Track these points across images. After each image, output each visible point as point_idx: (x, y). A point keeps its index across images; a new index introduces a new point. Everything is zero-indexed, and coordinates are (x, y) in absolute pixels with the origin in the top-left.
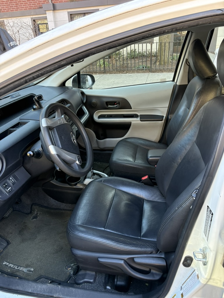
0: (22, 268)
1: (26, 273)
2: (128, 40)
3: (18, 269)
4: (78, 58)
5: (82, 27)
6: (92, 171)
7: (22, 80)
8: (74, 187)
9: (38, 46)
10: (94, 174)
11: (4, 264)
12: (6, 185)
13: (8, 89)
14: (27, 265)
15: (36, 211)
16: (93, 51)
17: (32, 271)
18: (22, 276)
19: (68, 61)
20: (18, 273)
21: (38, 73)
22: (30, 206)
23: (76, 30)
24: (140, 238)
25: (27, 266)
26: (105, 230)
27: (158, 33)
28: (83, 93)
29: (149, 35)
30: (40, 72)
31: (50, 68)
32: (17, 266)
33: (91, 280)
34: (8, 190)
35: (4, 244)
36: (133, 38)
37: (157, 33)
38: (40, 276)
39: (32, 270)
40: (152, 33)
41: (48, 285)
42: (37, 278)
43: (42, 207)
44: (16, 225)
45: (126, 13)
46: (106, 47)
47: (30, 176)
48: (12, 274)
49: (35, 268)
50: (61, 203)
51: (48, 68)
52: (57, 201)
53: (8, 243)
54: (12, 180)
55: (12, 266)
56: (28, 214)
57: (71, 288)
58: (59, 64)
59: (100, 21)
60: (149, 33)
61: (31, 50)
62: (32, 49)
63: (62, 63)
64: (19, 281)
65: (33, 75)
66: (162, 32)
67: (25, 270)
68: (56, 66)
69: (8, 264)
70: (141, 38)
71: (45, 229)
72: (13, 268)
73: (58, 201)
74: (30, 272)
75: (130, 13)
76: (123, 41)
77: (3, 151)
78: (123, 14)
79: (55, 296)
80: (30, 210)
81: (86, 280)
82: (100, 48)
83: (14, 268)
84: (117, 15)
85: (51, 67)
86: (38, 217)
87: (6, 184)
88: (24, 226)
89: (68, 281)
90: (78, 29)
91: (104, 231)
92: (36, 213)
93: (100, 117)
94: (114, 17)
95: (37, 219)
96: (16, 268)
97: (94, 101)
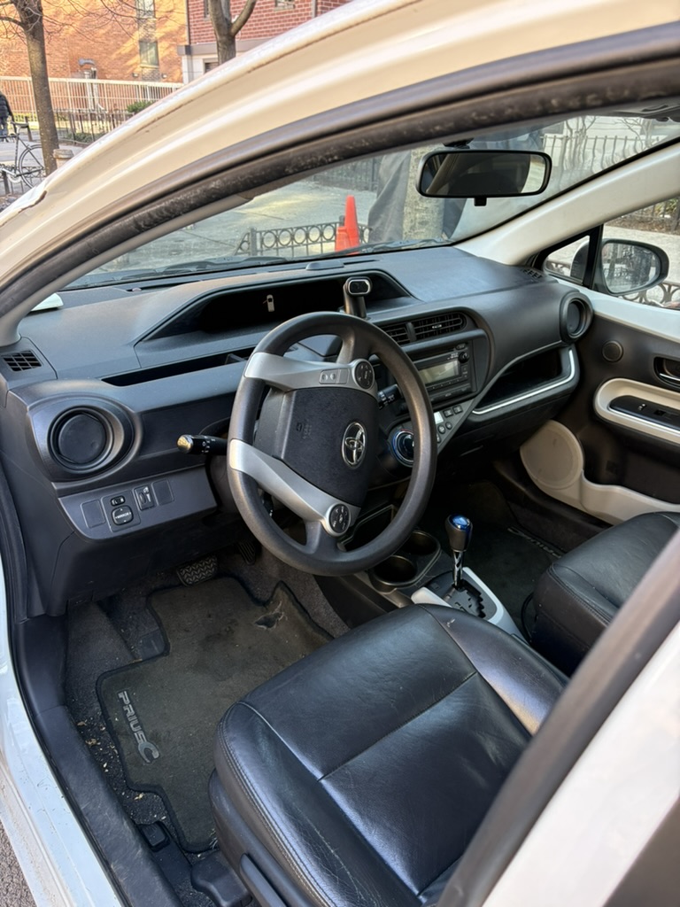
0: (141, 733)
1: (139, 753)
2: (399, 127)
3: (133, 729)
4: (251, 174)
5: (264, 62)
6: (457, 569)
7: (128, 220)
8: (383, 594)
9: (159, 118)
10: (464, 585)
11: (121, 696)
12: (120, 503)
13: (102, 237)
14: (157, 734)
15: (279, 607)
16: (291, 156)
17: (152, 757)
18: (125, 754)
19: (228, 181)
20: (123, 740)
21: (158, 206)
22: (274, 585)
23: (249, 72)
24: (416, 892)
25: (153, 738)
26: (321, 785)
27: (516, 110)
28: (581, 306)
29: (479, 114)
30: (163, 204)
31: (185, 195)
32: (137, 722)
33: (226, 900)
34: (119, 517)
35: (156, 648)
36: (416, 122)
37: (511, 107)
38: (155, 784)
39: (156, 755)
40: (491, 105)
41: (123, 823)
42: (147, 785)
43: (294, 604)
44: (209, 616)
45: (399, 8)
46: (327, 149)
47: (215, 504)
48: (115, 732)
49: (162, 755)
50: (340, 620)
51: (179, 196)
52: (331, 609)
53: (166, 652)
54: (148, 495)
55: (130, 711)
56: (258, 602)
57: (157, 878)
58: (203, 187)
59: (317, 41)
60: (479, 103)
61: (143, 128)
62: (146, 126)
63: (212, 185)
64: (86, 763)
65: (149, 210)
66: (539, 108)
67: (143, 743)
68: (198, 191)
69: (127, 701)
70: (451, 124)
71: (264, 669)
72: (127, 719)
73: (335, 610)
74: (147, 757)
75: (415, 11)
76: (383, 131)
77: (143, 409)
78: (390, 11)
79: (112, 867)
80: (270, 594)
81: (213, 888)
82: (312, 150)
83: (129, 723)
84: (369, 20)
85: (185, 192)
86: (275, 627)
87: (122, 500)
88: (226, 630)
89: (199, 853)
90: (254, 69)
91: (317, 783)
92: (277, 611)
93: (620, 404)
94: (357, 24)
95: (270, 629)
96: (132, 726)
97: (618, 342)
